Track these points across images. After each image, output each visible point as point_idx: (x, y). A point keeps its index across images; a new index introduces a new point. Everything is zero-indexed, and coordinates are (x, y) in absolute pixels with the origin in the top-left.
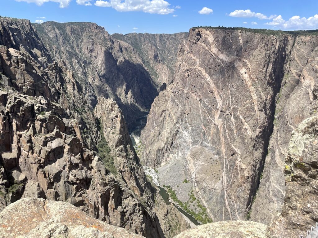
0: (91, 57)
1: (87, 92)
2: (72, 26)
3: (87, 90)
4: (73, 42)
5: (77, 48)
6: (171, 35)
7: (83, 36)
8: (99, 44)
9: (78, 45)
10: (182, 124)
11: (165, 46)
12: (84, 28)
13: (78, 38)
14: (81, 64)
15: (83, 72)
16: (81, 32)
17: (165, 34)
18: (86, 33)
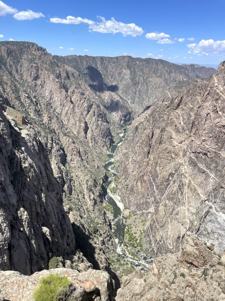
0: (36, 86)
1: (54, 144)
2: (7, 46)
3: (54, 141)
4: (11, 66)
5: (16, 74)
6: (112, 58)
7: (22, 59)
8: (46, 70)
9: (17, 71)
10: (215, 202)
11: (107, 71)
12: (23, 49)
13: (17, 61)
14: (31, 99)
15: (36, 110)
16: (20, 54)
17: (106, 57)
18: (26, 55)
